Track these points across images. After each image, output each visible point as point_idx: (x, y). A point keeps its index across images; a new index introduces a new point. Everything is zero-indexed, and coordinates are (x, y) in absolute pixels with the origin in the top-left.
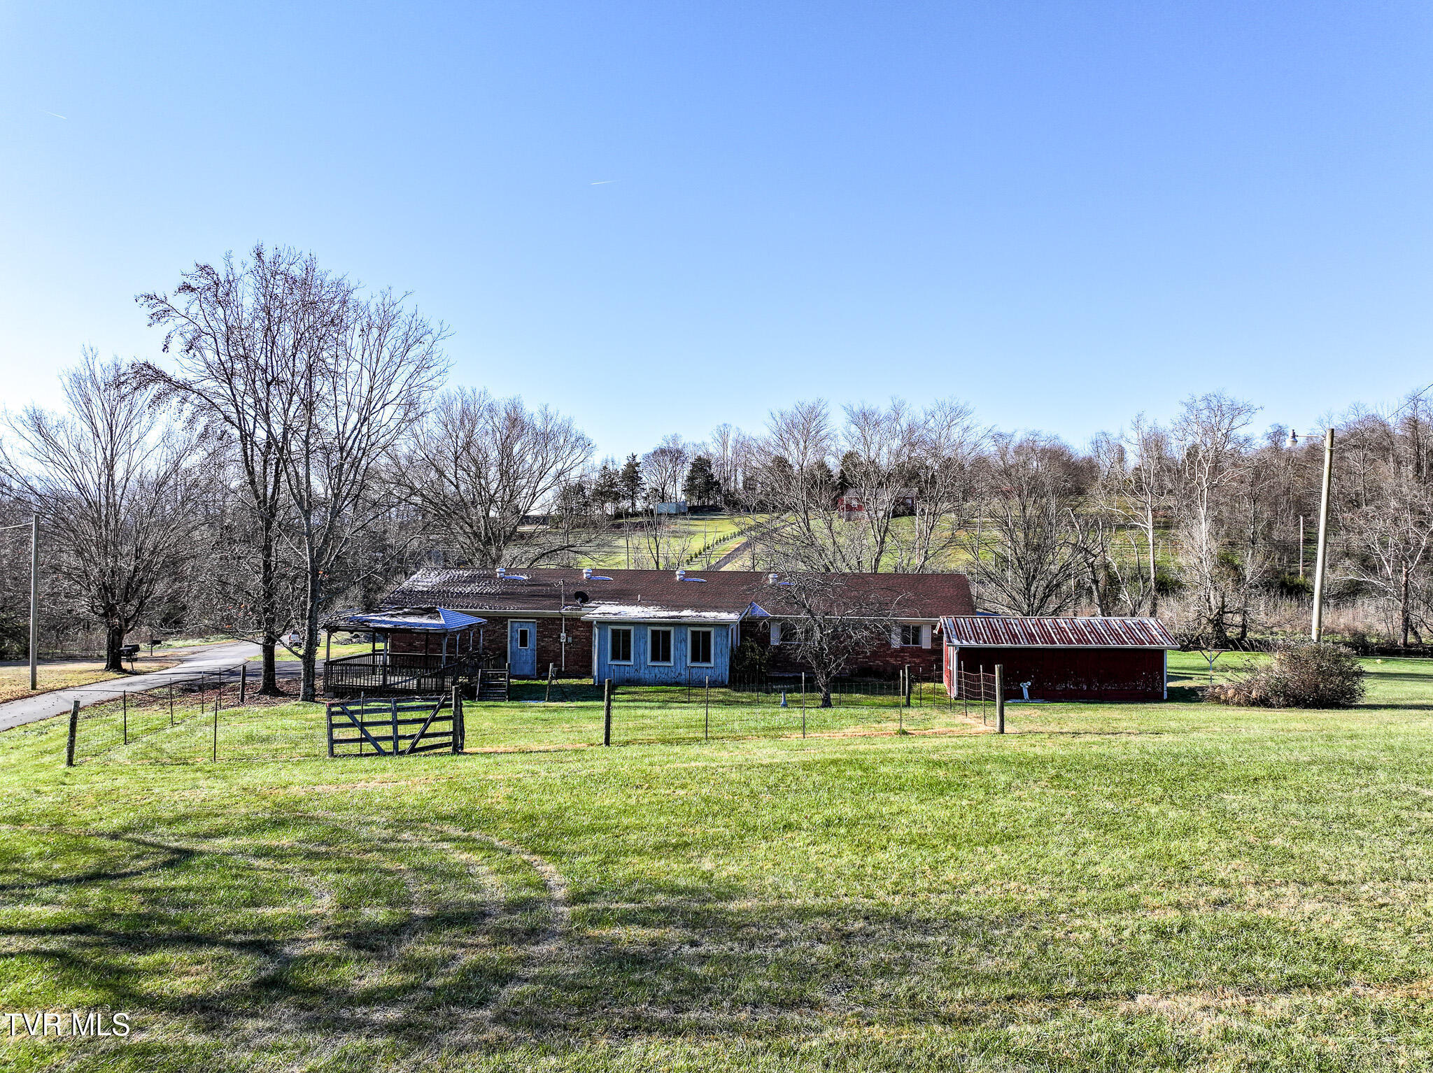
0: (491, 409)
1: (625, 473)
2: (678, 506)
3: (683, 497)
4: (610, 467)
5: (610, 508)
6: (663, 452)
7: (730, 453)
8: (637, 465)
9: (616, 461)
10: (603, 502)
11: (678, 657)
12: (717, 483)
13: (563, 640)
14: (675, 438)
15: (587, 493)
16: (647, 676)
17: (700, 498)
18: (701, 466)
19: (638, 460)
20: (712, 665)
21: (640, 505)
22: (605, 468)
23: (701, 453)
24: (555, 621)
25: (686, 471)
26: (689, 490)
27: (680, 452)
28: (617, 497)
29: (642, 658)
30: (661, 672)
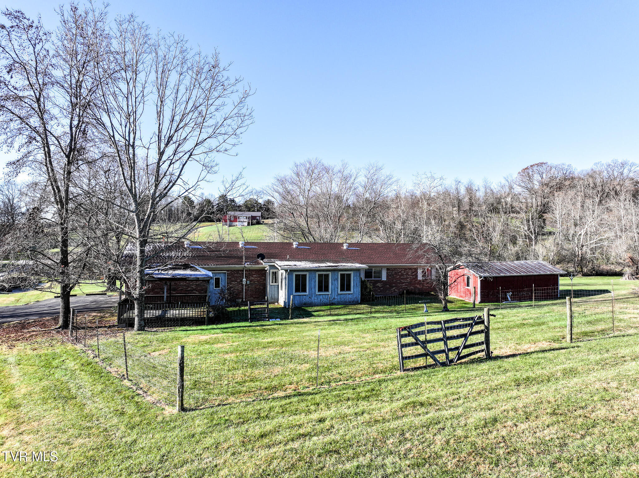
11: (333, 289)
13: (244, 283)
16: (316, 301)
20: (352, 292)
24: (239, 272)
29: (313, 290)
30: (323, 298)
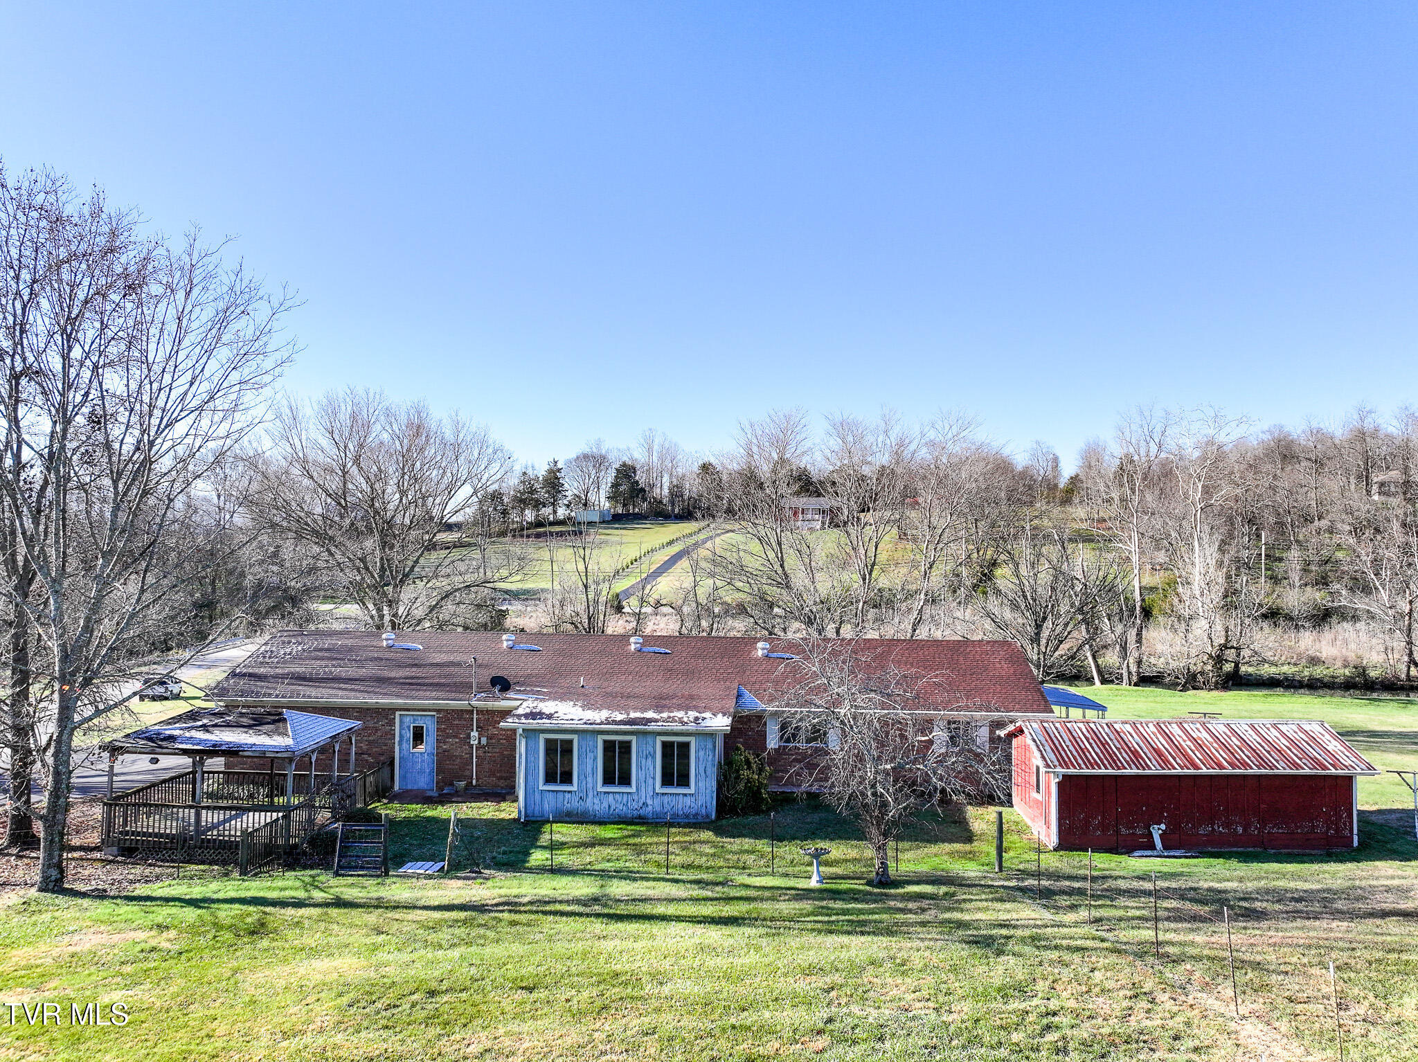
0: (388, 413)
1: (545, 480)
2: (602, 513)
3: (607, 504)
4: (530, 472)
5: (530, 515)
6: (586, 457)
7: (655, 459)
8: (559, 470)
9: (537, 467)
10: (523, 510)
11: (642, 778)
12: (643, 490)
13: (474, 742)
14: (599, 443)
15: (506, 500)
16: (597, 808)
17: (624, 505)
18: (626, 472)
19: (559, 465)
20: (692, 790)
21: (562, 513)
22: (525, 473)
23: (625, 459)
24: (463, 715)
25: (609, 478)
26: (612, 498)
27: (604, 458)
28: (537, 505)
29: (590, 779)
30: (617, 801)
